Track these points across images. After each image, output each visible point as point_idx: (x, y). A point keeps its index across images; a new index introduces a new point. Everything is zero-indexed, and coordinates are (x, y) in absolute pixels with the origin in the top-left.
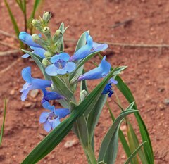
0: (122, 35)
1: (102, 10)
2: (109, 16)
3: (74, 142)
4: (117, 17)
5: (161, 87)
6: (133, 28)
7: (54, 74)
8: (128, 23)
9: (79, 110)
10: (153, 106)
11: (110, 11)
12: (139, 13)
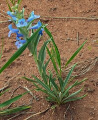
0: (52, 14)
1: (45, 4)
2: (48, 6)
3: (31, 55)
4: (51, 7)
5: (66, 33)
6: (57, 11)
7: (19, 27)
8: (55, 9)
9: (29, 40)
10: (63, 41)
11: (48, 5)
12: (59, 5)
